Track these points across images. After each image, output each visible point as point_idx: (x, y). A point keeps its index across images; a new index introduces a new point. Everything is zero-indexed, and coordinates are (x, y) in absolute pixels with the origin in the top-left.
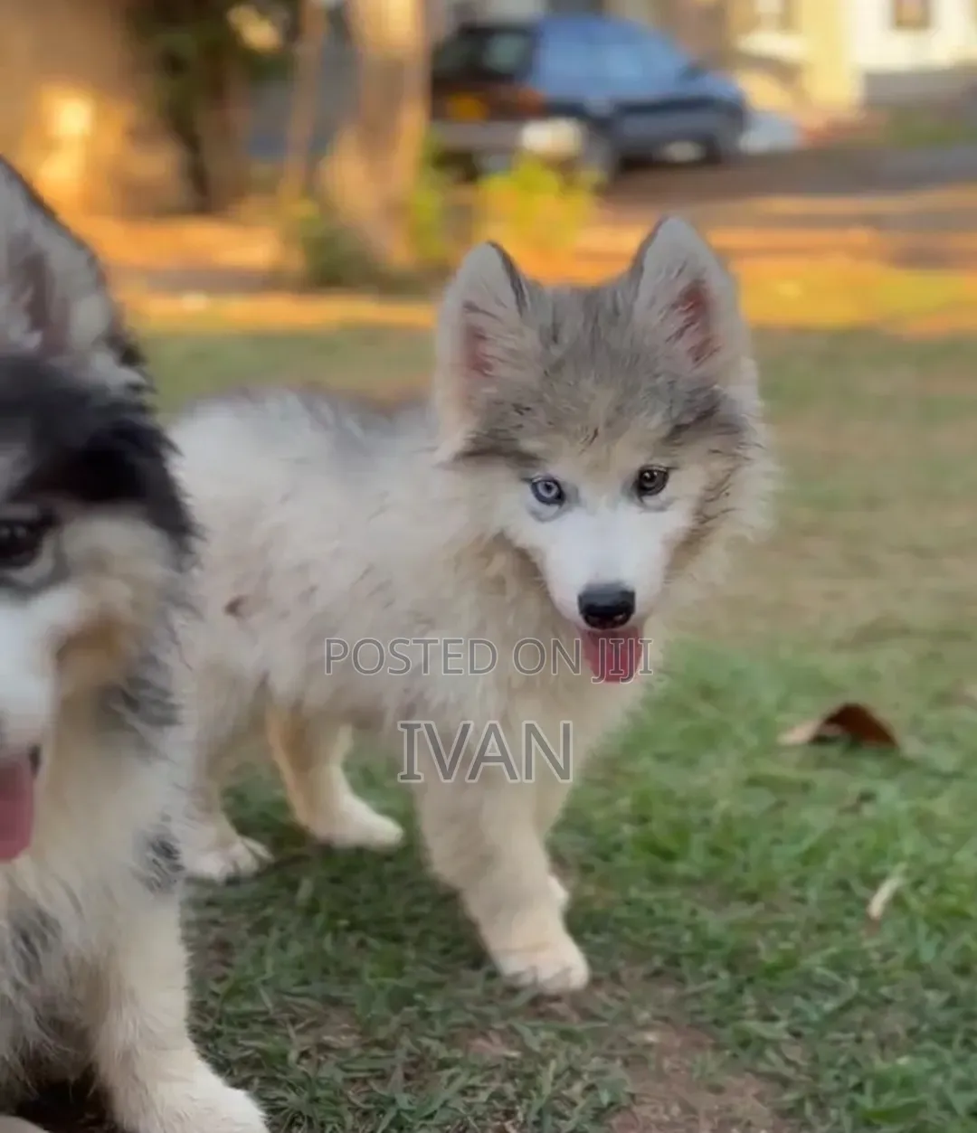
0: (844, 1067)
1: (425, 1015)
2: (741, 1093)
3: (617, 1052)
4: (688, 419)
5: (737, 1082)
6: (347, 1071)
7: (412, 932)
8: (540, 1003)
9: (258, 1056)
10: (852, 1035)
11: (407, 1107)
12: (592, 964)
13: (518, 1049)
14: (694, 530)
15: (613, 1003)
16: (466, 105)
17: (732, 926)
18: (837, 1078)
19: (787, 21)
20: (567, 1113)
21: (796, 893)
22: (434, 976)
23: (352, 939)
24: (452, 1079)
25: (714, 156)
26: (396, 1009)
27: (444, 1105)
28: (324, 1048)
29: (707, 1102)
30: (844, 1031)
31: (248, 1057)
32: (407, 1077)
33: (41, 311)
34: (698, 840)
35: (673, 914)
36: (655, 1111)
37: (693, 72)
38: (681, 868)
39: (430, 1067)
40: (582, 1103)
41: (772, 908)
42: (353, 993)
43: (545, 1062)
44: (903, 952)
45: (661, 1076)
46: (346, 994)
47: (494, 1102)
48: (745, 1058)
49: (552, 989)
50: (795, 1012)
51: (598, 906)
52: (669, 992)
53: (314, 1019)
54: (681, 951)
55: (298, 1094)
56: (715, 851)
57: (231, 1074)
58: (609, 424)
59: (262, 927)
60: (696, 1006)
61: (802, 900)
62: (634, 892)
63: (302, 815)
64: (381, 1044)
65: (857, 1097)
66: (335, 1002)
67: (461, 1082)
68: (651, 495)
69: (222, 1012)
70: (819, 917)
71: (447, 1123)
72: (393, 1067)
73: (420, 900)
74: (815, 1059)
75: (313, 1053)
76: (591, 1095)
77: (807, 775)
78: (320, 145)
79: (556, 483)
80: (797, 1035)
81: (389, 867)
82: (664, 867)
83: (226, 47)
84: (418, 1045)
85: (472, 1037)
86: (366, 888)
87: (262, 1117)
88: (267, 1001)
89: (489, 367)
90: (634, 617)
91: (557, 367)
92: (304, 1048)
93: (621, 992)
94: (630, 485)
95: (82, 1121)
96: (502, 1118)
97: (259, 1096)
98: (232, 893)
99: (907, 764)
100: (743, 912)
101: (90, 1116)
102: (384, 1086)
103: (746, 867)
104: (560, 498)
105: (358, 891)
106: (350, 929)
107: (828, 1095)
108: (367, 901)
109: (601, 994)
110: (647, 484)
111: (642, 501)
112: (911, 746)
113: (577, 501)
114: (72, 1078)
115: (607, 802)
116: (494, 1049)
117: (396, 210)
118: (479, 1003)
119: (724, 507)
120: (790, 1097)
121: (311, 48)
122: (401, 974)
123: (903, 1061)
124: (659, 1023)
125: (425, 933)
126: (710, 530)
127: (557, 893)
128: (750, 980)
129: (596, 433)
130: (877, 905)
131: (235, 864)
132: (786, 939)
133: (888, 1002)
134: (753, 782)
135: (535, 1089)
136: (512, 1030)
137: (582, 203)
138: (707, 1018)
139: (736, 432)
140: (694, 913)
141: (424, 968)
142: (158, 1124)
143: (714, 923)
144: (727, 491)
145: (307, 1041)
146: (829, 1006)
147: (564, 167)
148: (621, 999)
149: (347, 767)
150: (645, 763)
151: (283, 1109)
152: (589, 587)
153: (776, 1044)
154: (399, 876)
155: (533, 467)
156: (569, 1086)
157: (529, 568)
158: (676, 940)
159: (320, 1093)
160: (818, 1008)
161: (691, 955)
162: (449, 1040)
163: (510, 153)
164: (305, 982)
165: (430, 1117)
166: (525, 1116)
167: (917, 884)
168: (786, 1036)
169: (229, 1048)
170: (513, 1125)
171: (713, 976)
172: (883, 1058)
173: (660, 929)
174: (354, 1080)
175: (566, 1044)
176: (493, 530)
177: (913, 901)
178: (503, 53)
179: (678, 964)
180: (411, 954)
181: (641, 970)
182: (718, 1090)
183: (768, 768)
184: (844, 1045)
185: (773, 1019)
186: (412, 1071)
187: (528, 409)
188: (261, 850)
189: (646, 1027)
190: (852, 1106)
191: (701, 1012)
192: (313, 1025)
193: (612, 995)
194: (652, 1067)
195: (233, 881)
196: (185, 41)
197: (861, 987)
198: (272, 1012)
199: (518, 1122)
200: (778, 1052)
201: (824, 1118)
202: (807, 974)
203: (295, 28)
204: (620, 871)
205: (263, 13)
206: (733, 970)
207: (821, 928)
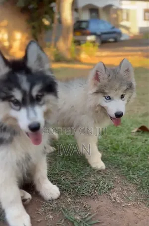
0: (146, 182)
1: (81, 174)
3: (111, 180)
4: (128, 87)
5: (130, 185)
6: (70, 182)
7: (78, 161)
8: (99, 172)
9: (57, 180)
10: (147, 177)
11: (80, 188)
13: (96, 179)
16: (78, 33)
17: (127, 160)
18: (145, 184)
19: (127, 20)
20: (104, 189)
22: (82, 168)
23: (69, 162)
24: (86, 184)
25: (116, 41)
26: (77, 173)
27: (86, 188)
28: (67, 179)
29: (125, 188)
30: (145, 177)
31: (55, 180)
34: (120, 147)
35: (118, 158)
36: (117, 189)
37: (113, 28)
38: (118, 151)
39: (83, 182)
40: (106, 188)
41: (133, 157)
42: (70, 170)
43: (100, 181)
45: (118, 184)
47: (93, 187)
48: (130, 181)
49: (100, 170)
50: (138, 174)
51: (106, 157)
52: (118, 171)
54: (119, 164)
55: (63, 186)
56: (123, 148)
58: (119, 88)
59: (56, 160)
60: (122, 173)
61: (137, 156)
62: (111, 155)
64: (75, 178)
66: (67, 172)
67: (88, 184)
69: (51, 173)
70: (140, 159)
71: (86, 191)
72: (77, 182)
74: (141, 181)
75: (65, 179)
77: (136, 137)
78: (57, 40)
79: (109, 97)
80: (138, 177)
82: (116, 151)
83: (42, 24)
84: (80, 178)
85: (89, 177)
87: (58, 189)
93: (111, 170)
94: (120, 97)
96: (94, 190)
97: (58, 186)
100: (128, 158)
101: (32, 189)
102: (76, 185)
103: (128, 151)
104: (110, 99)
106: (69, 160)
107: (144, 187)
109: (107, 170)
110: (122, 97)
111: (121, 99)
113: (113, 100)
115: (106, 141)
116: (92, 179)
117: (68, 49)
118: (89, 172)
120: (138, 187)
121: (54, 26)
122: (77, 168)
124: (117, 175)
125: (80, 161)
127: (100, 155)
128: (130, 169)
129: (117, 90)
131: (51, 151)
132: (135, 162)
134: (128, 138)
135: (99, 185)
136: (95, 176)
137: (96, 48)
138: (124, 175)
140: (121, 158)
141: (80, 167)
143: (124, 160)
145: (63, 178)
146: (143, 173)
147: (93, 42)
150: (111, 135)
151: (61, 188)
155: (106, 94)
156: (104, 185)
158: (118, 162)
159: (66, 186)
160: (141, 173)
161: (121, 165)
162: (85, 178)
163: (85, 41)
164: (63, 169)
165: (83, 190)
166: (98, 189)
168: (136, 177)
169: (52, 178)
170: (96, 191)
171: (125, 168)
173: (116, 161)
174: (71, 184)
175: (103, 179)
176: (98, 104)
178: (84, 25)
179: (119, 166)
180: (78, 164)
181: (114, 167)
182: (127, 186)
183: (130, 135)
184: (146, 179)
185: (135, 175)
186: (80, 182)
187: (106, 86)
188: (54, 148)
189: (115, 176)
192: (64, 175)
193: (109, 171)
194: (116, 182)
196: (35, 24)
198: (58, 173)
200: (135, 180)
201: (144, 190)
202: (139, 168)
203: (52, 22)
204: (109, 151)
205: (47, 19)
206: (128, 167)
207: (141, 160)
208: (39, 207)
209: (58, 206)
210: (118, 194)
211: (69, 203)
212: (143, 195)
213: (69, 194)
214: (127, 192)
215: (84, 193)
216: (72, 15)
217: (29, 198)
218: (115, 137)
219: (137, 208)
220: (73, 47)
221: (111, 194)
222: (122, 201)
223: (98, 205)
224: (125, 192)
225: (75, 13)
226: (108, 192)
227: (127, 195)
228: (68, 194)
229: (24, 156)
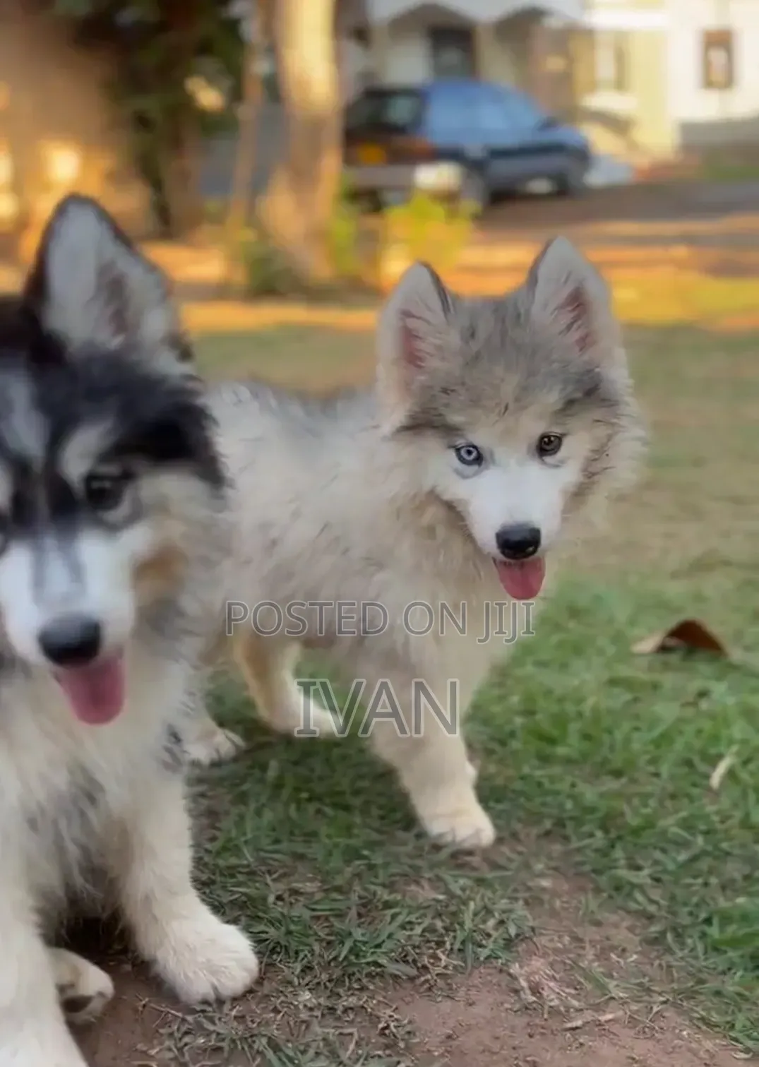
0: (697, 905)
1: (371, 867)
2: (616, 926)
3: (519, 895)
4: (578, 395)
5: (614, 918)
6: (314, 910)
7: (357, 802)
8: (460, 857)
9: (244, 898)
10: (700, 881)
11: (361, 938)
12: (496, 826)
13: (443, 894)
14: (582, 484)
15: (514, 856)
16: (371, 153)
17: (602, 795)
18: (691, 914)
19: (620, 84)
20: (484, 942)
21: (651, 769)
22: (375, 836)
23: (311, 808)
24: (394, 917)
25: (564, 190)
26: (348, 862)
27: (390, 936)
28: (295, 892)
29: (590, 933)
30: (695, 877)
31: (236, 899)
32: (360, 915)
33: (121, 319)
34: (574, 727)
35: (558, 786)
36: (552, 940)
37: (549, 124)
38: (561, 750)
39: (377, 907)
40: (495, 934)
41: (633, 781)
42: (316, 850)
43: (465, 903)
44: (738, 815)
45: (554, 913)
46: (310, 851)
47: (427, 934)
48: (619, 900)
49: (467, 845)
50: (656, 863)
51: (499, 781)
52: (557, 848)
53: (285, 870)
54: (565, 815)
55: (278, 929)
56: (586, 737)
57: (224, 914)
58: (517, 400)
59: (242, 799)
60: (578, 858)
61: (657, 775)
62: (526, 770)
63: (263, 712)
64: (338, 889)
65: (706, 928)
66: (301, 857)
67: (400, 919)
68: (551, 455)
69: (216, 866)
70: (670, 788)
71: (392, 951)
72: (349, 908)
73: (361, 777)
74: (673, 898)
75: (286, 896)
76: (501, 930)
77: (656, 677)
78: (259, 185)
79: (475, 447)
80: (658, 880)
81: (336, 752)
82: (548, 749)
83: (184, 107)
84: (366, 890)
85: (408, 884)
86: (319, 767)
87: (250, 945)
88: (249, 857)
89: (420, 359)
90: (540, 549)
91: (477, 357)
92: (279, 893)
93: (520, 848)
94: (534, 447)
95: (111, 952)
96: (435, 947)
97: (247, 929)
98: (217, 773)
99: (734, 667)
100: (612, 784)
101: (117, 947)
102: (343, 922)
103: (612, 748)
104: (479, 460)
105: (312, 770)
106: (310, 800)
107: (685, 927)
108: (321, 779)
109: (505, 849)
110: (546, 446)
111: (543, 460)
112: (736, 654)
113: (493, 462)
114: (105, 916)
115: (502, 698)
116: (426, 893)
117: (319, 235)
118: (411, 857)
119: (605, 466)
120: (655, 929)
121: (246, 112)
122: (350, 836)
123: (741, 900)
124: (551, 872)
125: (367, 803)
126: (593, 483)
128: (620, 838)
129: (506, 408)
130: (716, 778)
131: (218, 751)
132: (646, 806)
133: (728, 854)
134: (613, 682)
135: (459, 924)
136: (439, 879)
137: (463, 227)
138: (587, 868)
139: (612, 405)
140: (573, 785)
141: (368, 831)
142: (172, 952)
143: (589, 794)
144: (607, 453)
145: (279, 888)
146: (683, 857)
147: (448, 198)
148: (520, 853)
149: (298, 673)
150: (529, 669)
151: (267, 940)
152: (504, 527)
153: (641, 888)
154: (344, 758)
155: (457, 435)
156: (484, 922)
157: (455, 515)
158: (561, 806)
159: (293, 927)
160: (674, 860)
161: (571, 818)
162: (390, 886)
163: (406, 191)
164: (277, 841)
165: (378, 946)
166: (452, 944)
167: (746, 762)
168: (649, 881)
169: (220, 892)
170: (443, 952)
171: (591, 835)
172: (727, 899)
173: (549, 799)
174: (318, 918)
175: (482, 890)
176: (426, 488)
177: (744, 775)
178: (399, 111)
179: (564, 826)
180: (358, 819)
181: (535, 831)
182: (598, 924)
183: (624, 671)
184: (694, 888)
185: (638, 868)
186: (363, 911)
187: (453, 391)
188: (238, 739)
189: (541, 875)
190: (703, 935)
191: (583, 863)
192: (284, 875)
193: (514, 851)
194: (547, 906)
195: (216, 764)
196: (151, 104)
197: (706, 841)
198: (253, 865)
199: (446, 950)
200: (644, 893)
201: (683, 945)
202: (664, 833)
203: (236, 95)
204: (514, 753)
205: (211, 81)
206: (606, 830)
207: (673, 797)
208: (152, 1036)
209: (248, 1028)
210: (552, 965)
211: (304, 1015)
212: (680, 969)
213: (307, 969)
214: (602, 955)
215: (383, 961)
216: (338, 58)
217: (101, 994)
218: (549, 678)
219: (647, 1033)
220: (344, 225)
221: (515, 969)
222: (575, 1003)
223: (451, 1023)
224: (590, 953)
225: (352, 48)
226: (505, 956)
227: (597, 968)
228: (298, 967)
229: (61, 780)
